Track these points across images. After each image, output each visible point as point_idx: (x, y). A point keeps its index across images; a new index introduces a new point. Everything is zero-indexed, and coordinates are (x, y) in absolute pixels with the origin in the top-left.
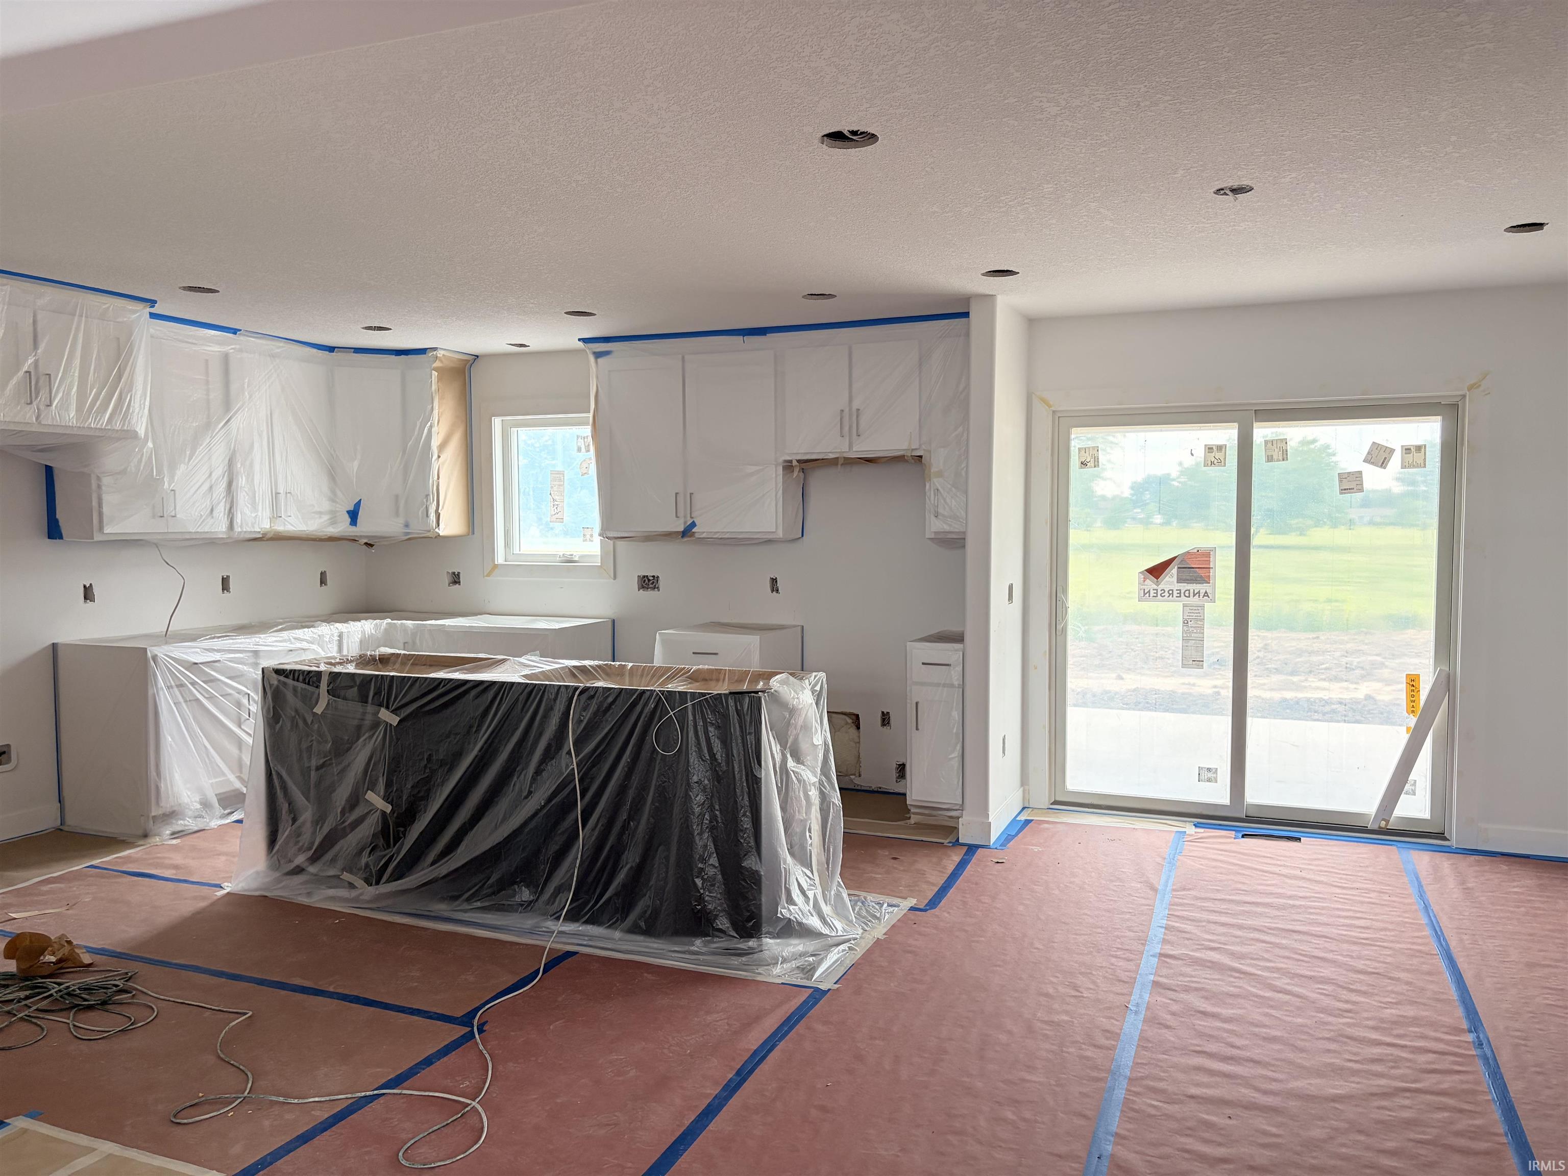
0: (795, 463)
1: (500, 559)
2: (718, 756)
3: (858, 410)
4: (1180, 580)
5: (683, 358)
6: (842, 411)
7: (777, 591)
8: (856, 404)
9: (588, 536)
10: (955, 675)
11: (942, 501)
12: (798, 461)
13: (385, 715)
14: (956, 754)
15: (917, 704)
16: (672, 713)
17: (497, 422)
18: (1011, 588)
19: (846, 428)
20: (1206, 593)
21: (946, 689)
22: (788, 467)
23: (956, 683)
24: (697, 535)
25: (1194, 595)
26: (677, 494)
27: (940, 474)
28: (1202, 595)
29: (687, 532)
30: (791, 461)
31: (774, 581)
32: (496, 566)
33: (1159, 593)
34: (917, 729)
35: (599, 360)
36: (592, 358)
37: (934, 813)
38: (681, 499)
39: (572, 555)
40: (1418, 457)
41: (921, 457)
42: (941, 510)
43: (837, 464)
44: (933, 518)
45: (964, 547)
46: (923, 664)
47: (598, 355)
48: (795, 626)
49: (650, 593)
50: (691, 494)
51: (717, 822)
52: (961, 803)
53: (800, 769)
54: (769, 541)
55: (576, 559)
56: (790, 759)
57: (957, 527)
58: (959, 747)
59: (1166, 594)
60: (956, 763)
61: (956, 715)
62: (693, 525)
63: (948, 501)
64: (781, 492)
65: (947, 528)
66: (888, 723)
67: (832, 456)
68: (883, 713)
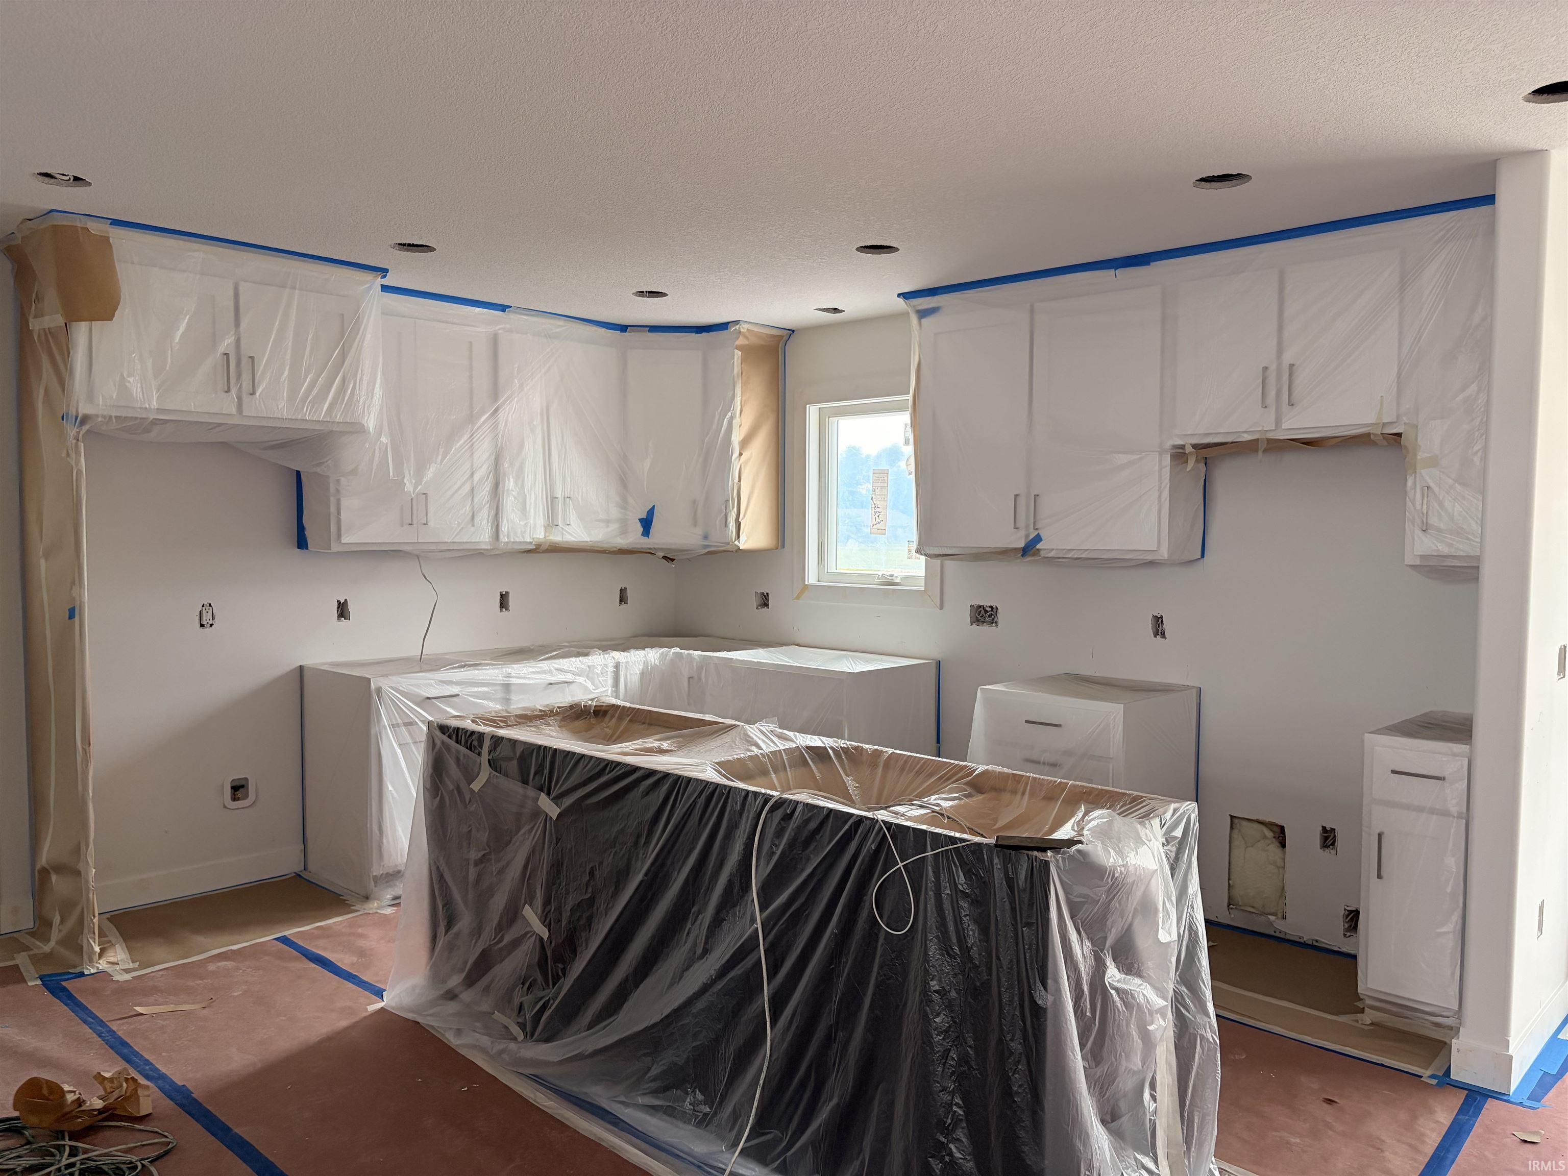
0: (1189, 449)
1: (811, 578)
3: (1292, 366)
5: (1032, 306)
6: (1265, 369)
7: (1163, 635)
8: (1288, 358)
10: (1453, 796)
11: (1436, 505)
12: (1195, 446)
13: (546, 804)
14: (1452, 925)
15: (1380, 836)
16: (901, 865)
17: (813, 411)
19: (1272, 393)
21: (1435, 817)
22: (1179, 455)
23: (1454, 810)
24: (1043, 554)
26: (1016, 496)
27: (1433, 462)
29: (1029, 549)
30: (1183, 447)
31: (1158, 621)
32: (806, 587)
34: (1379, 876)
35: (924, 321)
36: (914, 319)
37: (1408, 1013)
38: (1022, 502)
39: (892, 576)
41: (1399, 435)
42: (1433, 521)
43: (1256, 451)
44: (1418, 532)
45: (1476, 579)
46: (1393, 772)
47: (923, 314)
48: (1188, 687)
49: (986, 629)
50: (1036, 496)
51: (970, 1067)
52: (1456, 1008)
53: (1133, 984)
54: (1152, 563)
55: (898, 581)
56: (1109, 962)
57: (1462, 548)
58: (1456, 917)
60: (1450, 943)
61: (1453, 863)
62: (1038, 539)
63: (1447, 504)
64: (1166, 494)
65: (1444, 549)
66: (1333, 844)
67: (1247, 437)
68: (1324, 828)
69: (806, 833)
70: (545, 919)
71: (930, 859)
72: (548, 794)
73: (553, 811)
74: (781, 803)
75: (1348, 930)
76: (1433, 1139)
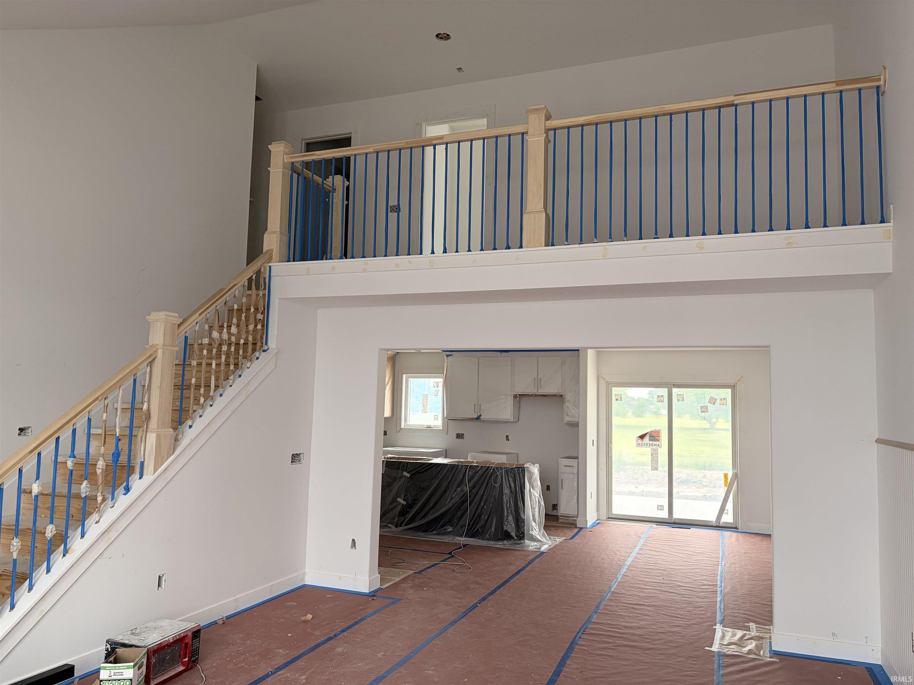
0: (518, 395)
1: (403, 427)
2: (512, 486)
3: (540, 379)
4: (650, 440)
5: (479, 358)
6: (535, 379)
7: (508, 440)
8: (539, 377)
9: (436, 419)
10: (575, 470)
11: (569, 411)
12: (519, 395)
13: (405, 473)
14: (576, 497)
15: (562, 480)
16: (498, 473)
17: (404, 376)
18: (593, 441)
19: (536, 385)
20: (658, 445)
21: (572, 475)
22: (515, 396)
23: (575, 473)
24: (481, 419)
25: (655, 445)
26: (475, 404)
27: (569, 401)
28: (657, 445)
29: (478, 418)
30: (516, 395)
31: (507, 436)
32: (401, 429)
33: (643, 444)
34: (562, 489)
35: (448, 357)
36: (445, 357)
37: (567, 518)
38: (476, 406)
39: (430, 425)
40: (724, 402)
41: (562, 395)
42: (569, 414)
43: (532, 396)
44: (566, 416)
45: (578, 426)
46: (564, 466)
47: (447, 356)
48: (515, 453)
49: (460, 440)
50: (480, 405)
51: (512, 506)
52: (577, 514)
53: (534, 492)
54: (507, 422)
55: (432, 427)
56: (531, 489)
57: (575, 420)
58: (576, 495)
59: (645, 445)
60: (575, 500)
61: (575, 484)
62: (481, 415)
63: (572, 411)
64: (512, 405)
65: (571, 420)
66: (549, 489)
67: (531, 394)
68: (547, 485)
69: (477, 470)
70: (404, 500)
71: (503, 472)
72: (406, 471)
73: (408, 475)
74: (471, 466)
75: (553, 509)
76: (575, 532)
